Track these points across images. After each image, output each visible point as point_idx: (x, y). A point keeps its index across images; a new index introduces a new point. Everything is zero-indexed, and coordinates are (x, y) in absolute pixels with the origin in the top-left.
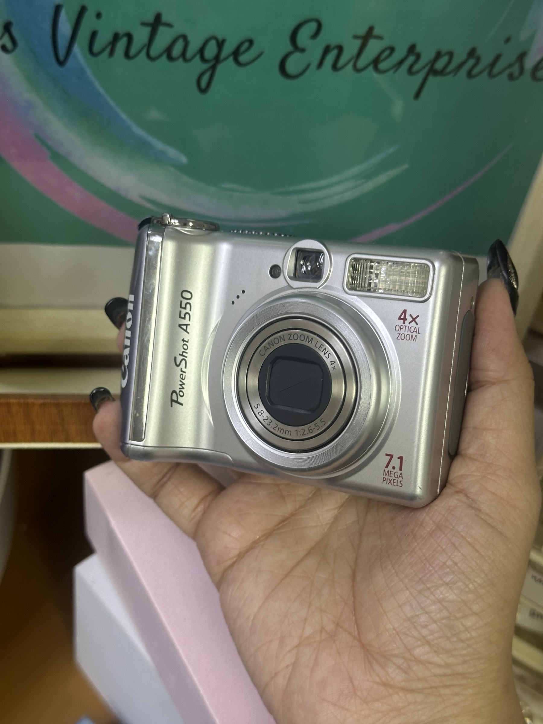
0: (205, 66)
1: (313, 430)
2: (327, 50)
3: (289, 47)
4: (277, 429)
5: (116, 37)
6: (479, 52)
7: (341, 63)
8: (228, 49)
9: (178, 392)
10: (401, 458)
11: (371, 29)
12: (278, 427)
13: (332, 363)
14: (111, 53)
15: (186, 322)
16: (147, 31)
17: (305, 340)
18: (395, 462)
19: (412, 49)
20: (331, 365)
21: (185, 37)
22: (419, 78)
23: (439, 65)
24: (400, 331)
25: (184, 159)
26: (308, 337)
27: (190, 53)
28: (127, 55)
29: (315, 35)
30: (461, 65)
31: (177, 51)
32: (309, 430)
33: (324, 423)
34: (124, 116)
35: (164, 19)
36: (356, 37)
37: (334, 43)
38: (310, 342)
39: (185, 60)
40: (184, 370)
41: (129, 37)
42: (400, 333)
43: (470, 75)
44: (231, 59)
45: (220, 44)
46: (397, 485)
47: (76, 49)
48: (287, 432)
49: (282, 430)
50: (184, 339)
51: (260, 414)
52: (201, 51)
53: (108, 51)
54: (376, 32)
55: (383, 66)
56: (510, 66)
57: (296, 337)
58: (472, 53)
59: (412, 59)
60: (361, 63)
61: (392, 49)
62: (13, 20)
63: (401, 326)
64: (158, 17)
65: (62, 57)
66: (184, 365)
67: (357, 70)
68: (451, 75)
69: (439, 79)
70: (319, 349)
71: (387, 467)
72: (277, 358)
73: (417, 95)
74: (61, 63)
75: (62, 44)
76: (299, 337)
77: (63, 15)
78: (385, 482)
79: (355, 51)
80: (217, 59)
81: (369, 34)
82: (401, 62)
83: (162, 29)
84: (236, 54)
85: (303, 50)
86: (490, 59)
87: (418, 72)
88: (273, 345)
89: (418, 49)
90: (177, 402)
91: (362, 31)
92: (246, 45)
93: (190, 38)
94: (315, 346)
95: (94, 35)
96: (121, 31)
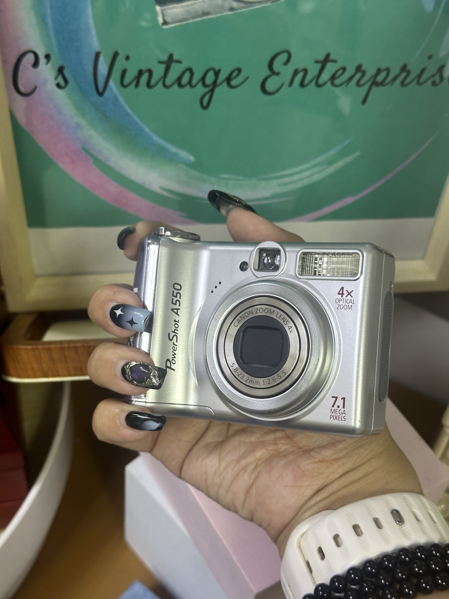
0: (206, 90)
1: (276, 380)
2: (296, 72)
3: (268, 72)
4: (248, 381)
5: (141, 73)
6: (409, 67)
7: (306, 81)
8: (223, 76)
9: (171, 360)
10: (344, 399)
11: (328, 55)
12: (249, 380)
13: (290, 328)
14: (137, 85)
15: (177, 307)
16: (163, 67)
17: (268, 312)
18: (340, 402)
19: (359, 68)
20: (289, 329)
21: (191, 70)
22: (365, 89)
23: (380, 78)
24: (339, 303)
25: (192, 158)
26: (270, 310)
27: (195, 81)
28: (149, 85)
29: (287, 62)
30: (396, 78)
31: (185, 80)
32: (273, 380)
33: (284, 373)
34: (147, 130)
35: (175, 57)
36: (317, 62)
37: (300, 67)
38: (272, 314)
39: (192, 87)
40: (175, 343)
41: (150, 72)
42: (339, 304)
43: (403, 84)
44: (225, 84)
45: (217, 73)
46: (341, 420)
47: (112, 83)
48: (256, 383)
49: (253, 382)
50: (175, 319)
51: (235, 370)
52: (203, 79)
53: (134, 83)
54: (331, 57)
55: (337, 82)
56: (433, 76)
57: (261, 310)
58: (404, 68)
59: (359, 75)
60: (322, 80)
61: (344, 69)
62: (65, 65)
63: (340, 299)
64: (171, 56)
65: (101, 89)
66: (176, 340)
67: (318, 86)
68: (389, 85)
69: (380, 88)
70: (279, 318)
71: (333, 406)
72: (248, 328)
73: (364, 101)
74: (100, 94)
75: (102, 79)
76: (264, 310)
77: (102, 59)
78: (332, 418)
79: (316, 72)
80: (215, 84)
81: (327, 59)
82: (351, 78)
83: (174, 65)
84: (229, 79)
85: (278, 74)
86: (417, 72)
87: (364, 84)
88: (244, 318)
89: (364, 68)
90: (170, 368)
91: (321, 57)
92: (236, 73)
93: (195, 71)
94: (276, 316)
95: (124, 72)
96: (144, 68)
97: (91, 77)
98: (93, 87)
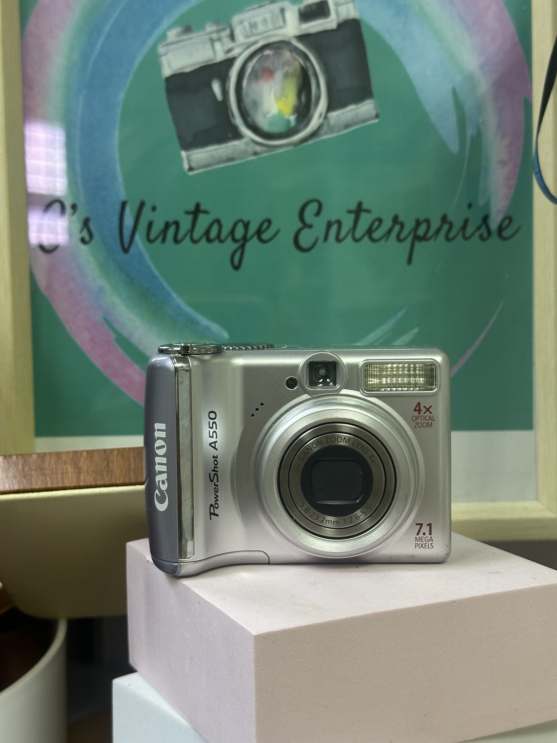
0: (236, 245)
2: (329, 225)
3: (300, 225)
5: (167, 226)
6: (449, 218)
7: (342, 235)
8: (252, 229)
11: (360, 204)
13: (371, 457)
14: (164, 240)
16: (190, 217)
17: (342, 441)
19: (396, 220)
20: (370, 459)
21: (218, 221)
22: (407, 244)
23: (421, 231)
25: (225, 334)
26: (345, 438)
27: (223, 235)
28: (176, 240)
29: (318, 213)
30: (438, 231)
31: (213, 233)
33: (369, 509)
34: (175, 295)
35: (203, 207)
36: (349, 212)
37: (333, 218)
38: (348, 442)
39: (221, 241)
41: (177, 224)
43: (447, 238)
44: (255, 239)
45: (246, 226)
47: (137, 238)
51: (306, 511)
52: (232, 232)
53: (161, 237)
54: (364, 206)
55: (375, 235)
56: (479, 228)
57: (333, 439)
59: (397, 228)
60: (358, 234)
61: (380, 220)
64: (198, 206)
65: (126, 245)
67: (356, 240)
68: (433, 239)
69: (423, 243)
71: (418, 534)
73: (410, 260)
74: (126, 250)
75: (127, 233)
76: (336, 439)
79: (351, 224)
80: (245, 239)
81: (360, 208)
82: (389, 232)
83: (201, 216)
84: (259, 232)
85: (310, 226)
87: (405, 239)
88: (312, 449)
89: (401, 219)
91: (353, 207)
92: (266, 224)
93: (223, 222)
95: (150, 225)
96: (171, 219)
97: (116, 231)
98: (118, 242)
